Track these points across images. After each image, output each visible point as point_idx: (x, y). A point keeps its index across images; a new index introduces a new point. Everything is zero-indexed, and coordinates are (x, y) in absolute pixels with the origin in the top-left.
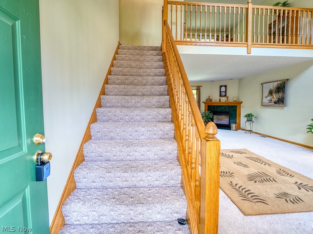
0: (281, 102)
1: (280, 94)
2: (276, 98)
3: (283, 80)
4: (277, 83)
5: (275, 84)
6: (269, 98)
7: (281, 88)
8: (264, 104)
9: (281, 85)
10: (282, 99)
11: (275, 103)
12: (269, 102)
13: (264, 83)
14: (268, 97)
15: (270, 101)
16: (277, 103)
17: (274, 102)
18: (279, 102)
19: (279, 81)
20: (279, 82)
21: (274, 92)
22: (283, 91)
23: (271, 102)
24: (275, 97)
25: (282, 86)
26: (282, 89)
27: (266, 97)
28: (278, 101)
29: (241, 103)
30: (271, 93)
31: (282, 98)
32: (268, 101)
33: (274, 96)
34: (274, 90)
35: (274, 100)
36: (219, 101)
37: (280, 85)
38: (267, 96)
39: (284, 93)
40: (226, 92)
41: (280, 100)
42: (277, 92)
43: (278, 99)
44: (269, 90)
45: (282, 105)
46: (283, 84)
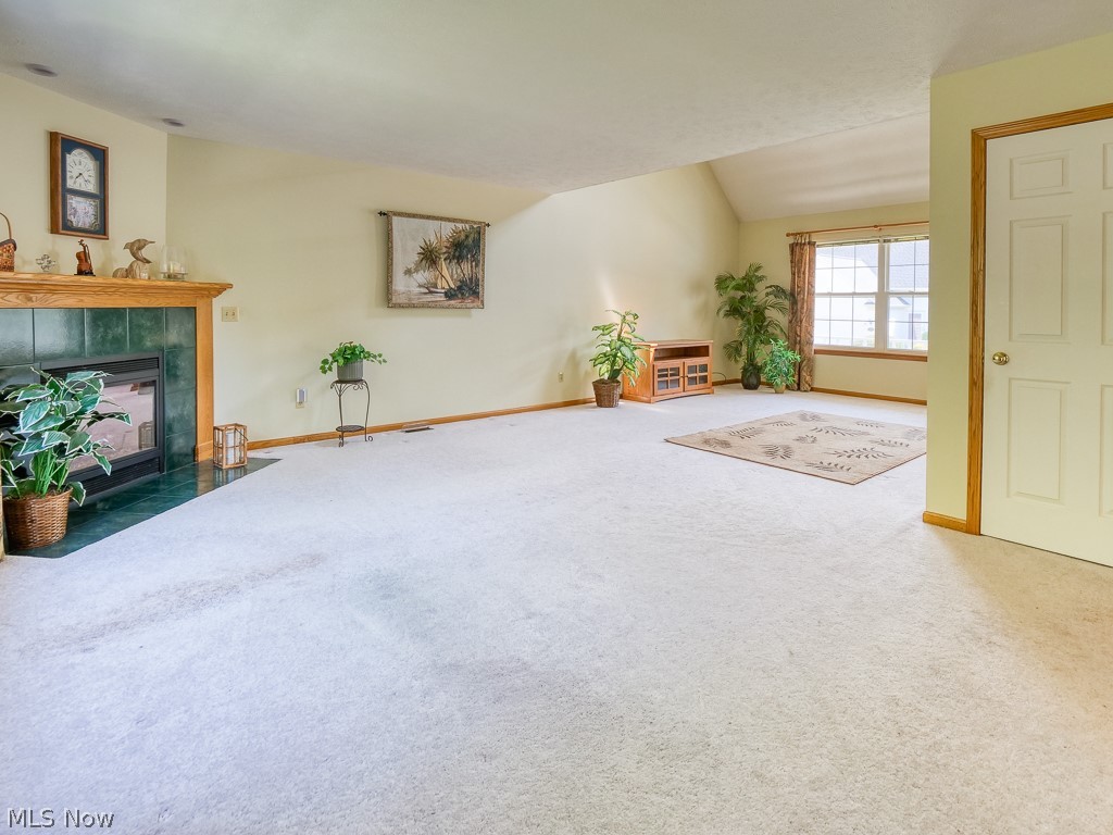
0: (468, 291)
1: (466, 267)
2: (452, 277)
3: (475, 223)
4: (452, 225)
5: (447, 230)
6: (423, 276)
7: (467, 246)
8: (402, 300)
9: (467, 237)
10: (471, 282)
11: (449, 295)
12: (425, 293)
13: (396, 214)
14: (417, 271)
15: (430, 288)
16: (456, 295)
17: (446, 293)
18: (463, 294)
19: (462, 221)
20: (460, 226)
21: (443, 257)
22: (473, 256)
23: (431, 292)
24: (449, 275)
25: (470, 240)
26: (469, 251)
27: (408, 272)
28: (460, 288)
29: (221, 288)
30: (429, 257)
31: (471, 279)
32: (420, 286)
33: (445, 272)
34: (444, 250)
35: (442, 285)
36: (80, 272)
37: (463, 237)
38: (412, 266)
39: (477, 265)
40: (101, 198)
41: (466, 285)
42: (454, 257)
43: (459, 283)
44: (423, 245)
45: (473, 302)
46: (472, 236)
